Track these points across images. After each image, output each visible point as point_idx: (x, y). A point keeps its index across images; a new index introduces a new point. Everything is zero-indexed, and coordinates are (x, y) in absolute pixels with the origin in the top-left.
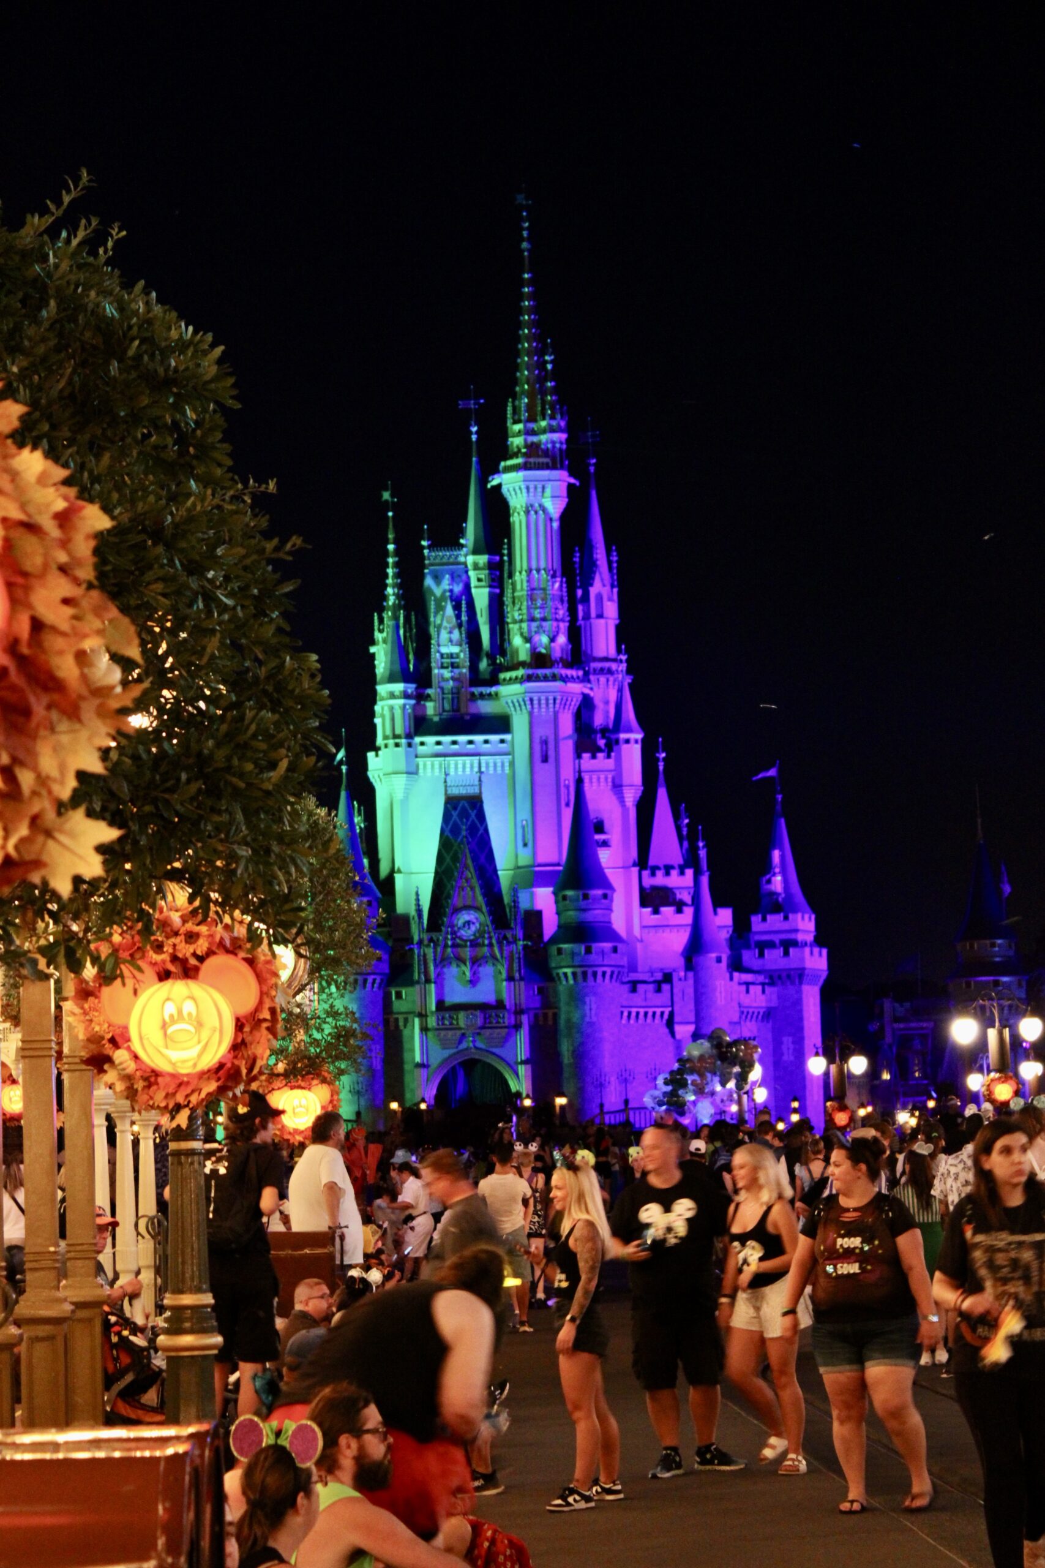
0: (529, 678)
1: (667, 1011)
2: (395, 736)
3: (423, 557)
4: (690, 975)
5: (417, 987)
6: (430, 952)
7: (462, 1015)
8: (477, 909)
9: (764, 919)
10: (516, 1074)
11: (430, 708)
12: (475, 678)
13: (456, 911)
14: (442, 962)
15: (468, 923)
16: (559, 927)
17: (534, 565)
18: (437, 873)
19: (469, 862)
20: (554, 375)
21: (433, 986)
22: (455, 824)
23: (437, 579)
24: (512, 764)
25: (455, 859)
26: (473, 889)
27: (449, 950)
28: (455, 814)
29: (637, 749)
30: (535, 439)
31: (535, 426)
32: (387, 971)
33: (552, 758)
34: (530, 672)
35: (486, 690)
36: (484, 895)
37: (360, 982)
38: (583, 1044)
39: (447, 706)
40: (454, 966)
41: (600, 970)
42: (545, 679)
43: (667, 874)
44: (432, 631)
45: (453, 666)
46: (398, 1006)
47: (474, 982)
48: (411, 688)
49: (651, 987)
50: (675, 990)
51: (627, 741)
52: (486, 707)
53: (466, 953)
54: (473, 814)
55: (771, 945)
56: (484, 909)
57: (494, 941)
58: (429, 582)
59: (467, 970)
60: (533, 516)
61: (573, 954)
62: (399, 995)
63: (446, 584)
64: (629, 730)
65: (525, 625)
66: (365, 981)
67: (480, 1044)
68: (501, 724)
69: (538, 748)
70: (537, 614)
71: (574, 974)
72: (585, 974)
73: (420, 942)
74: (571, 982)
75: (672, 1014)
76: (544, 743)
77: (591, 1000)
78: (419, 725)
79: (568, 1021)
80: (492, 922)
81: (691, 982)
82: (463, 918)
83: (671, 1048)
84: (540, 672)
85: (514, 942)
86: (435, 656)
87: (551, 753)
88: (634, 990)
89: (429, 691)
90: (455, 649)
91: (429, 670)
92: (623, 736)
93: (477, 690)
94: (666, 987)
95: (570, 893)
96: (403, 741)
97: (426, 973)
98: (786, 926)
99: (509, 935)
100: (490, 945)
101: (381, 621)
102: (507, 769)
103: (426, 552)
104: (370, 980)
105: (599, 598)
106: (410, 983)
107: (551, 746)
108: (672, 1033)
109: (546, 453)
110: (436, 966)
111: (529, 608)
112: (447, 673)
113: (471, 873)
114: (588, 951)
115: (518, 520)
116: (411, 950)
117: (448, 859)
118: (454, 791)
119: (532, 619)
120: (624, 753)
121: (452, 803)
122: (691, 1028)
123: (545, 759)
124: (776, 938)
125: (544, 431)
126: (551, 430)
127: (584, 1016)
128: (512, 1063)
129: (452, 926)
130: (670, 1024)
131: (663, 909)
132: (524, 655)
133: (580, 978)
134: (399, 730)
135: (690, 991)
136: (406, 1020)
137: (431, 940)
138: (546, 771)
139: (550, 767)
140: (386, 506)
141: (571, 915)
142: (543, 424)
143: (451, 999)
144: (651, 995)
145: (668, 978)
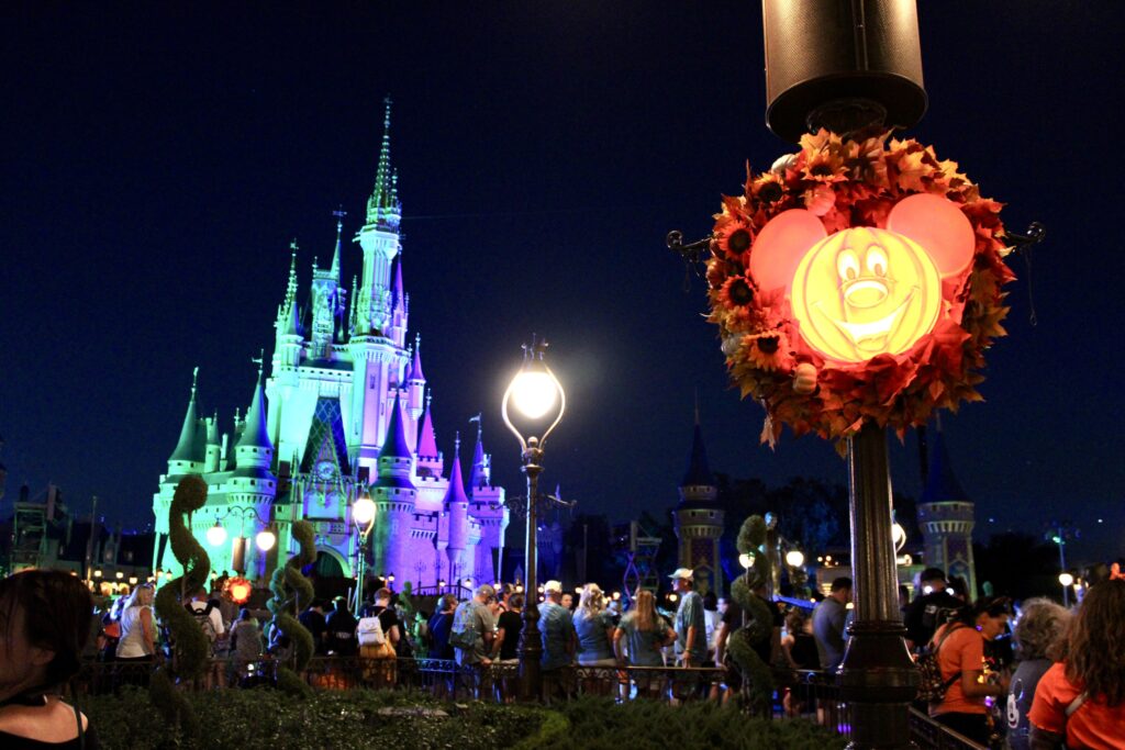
0: (369, 341)
1: (434, 533)
2: (288, 364)
3: (313, 273)
4: (448, 513)
5: (292, 505)
6: (302, 484)
7: (318, 524)
8: (333, 462)
9: (481, 489)
10: (347, 562)
11: (309, 353)
12: (335, 340)
13: (320, 461)
14: (309, 491)
15: (327, 470)
16: (379, 478)
17: (376, 282)
18: (309, 439)
19: (331, 434)
20: (396, 186)
21: (302, 506)
22: (323, 412)
23: (320, 285)
24: (353, 389)
25: (321, 432)
26: (331, 449)
27: (314, 485)
28: (323, 407)
29: (421, 389)
30: (383, 217)
31: (383, 210)
32: (274, 493)
33: (376, 387)
34: (369, 337)
35: (340, 347)
36: (338, 454)
37: (258, 498)
38: (388, 547)
39: (319, 353)
40: (315, 495)
41: (403, 504)
42: (378, 342)
43: (429, 460)
44: (314, 311)
45: (325, 331)
46: (279, 516)
47: (327, 504)
48: (300, 339)
49: (427, 518)
50: (440, 522)
51: (417, 384)
52: (341, 356)
53: (324, 487)
54: (334, 408)
55: (484, 503)
56: (337, 462)
57: (341, 482)
58: (314, 286)
59: (323, 497)
60: (378, 256)
61: (388, 493)
62: (280, 510)
63: (325, 287)
64: (419, 378)
65: (368, 312)
66: (261, 498)
67: (328, 543)
68: (349, 366)
69: (369, 380)
70: (376, 308)
71: (388, 505)
72: (394, 506)
73: (297, 478)
74: (385, 509)
75: (436, 535)
76: (373, 378)
77: (395, 521)
78: (302, 361)
79: (381, 533)
80: (342, 470)
81: (448, 517)
82: (323, 466)
83: (434, 554)
84: (375, 338)
85: (353, 483)
86: (314, 324)
87: (376, 384)
88: (417, 519)
89: (309, 343)
90: (327, 323)
91: (311, 331)
92: (415, 381)
93: (336, 346)
94: (434, 519)
95: (388, 458)
96: (293, 368)
97: (299, 497)
98: (493, 493)
99: (350, 478)
100: (339, 484)
101: (282, 309)
102: (349, 391)
103: (315, 271)
104: (264, 497)
105: (399, 316)
106: (287, 502)
107: (377, 379)
108: (435, 546)
109: (389, 224)
110: (305, 493)
111: (371, 304)
112: (321, 335)
113: (331, 440)
114: (397, 492)
115: (368, 259)
116: (290, 483)
117: (317, 432)
118: (324, 394)
119: (372, 310)
120: (415, 391)
121: (322, 400)
122: (446, 544)
123: (373, 387)
124: (487, 500)
125: (389, 213)
126: (393, 212)
127: (391, 530)
128: (345, 554)
129: (317, 471)
130: (435, 541)
131: (428, 478)
132: (365, 329)
133: (391, 507)
134: (291, 362)
135: (447, 523)
136: (282, 525)
137: (303, 477)
138: (372, 393)
139: (375, 391)
140: (292, 251)
141: (386, 471)
142: (389, 209)
143: (311, 514)
144: (427, 523)
145: (436, 514)
